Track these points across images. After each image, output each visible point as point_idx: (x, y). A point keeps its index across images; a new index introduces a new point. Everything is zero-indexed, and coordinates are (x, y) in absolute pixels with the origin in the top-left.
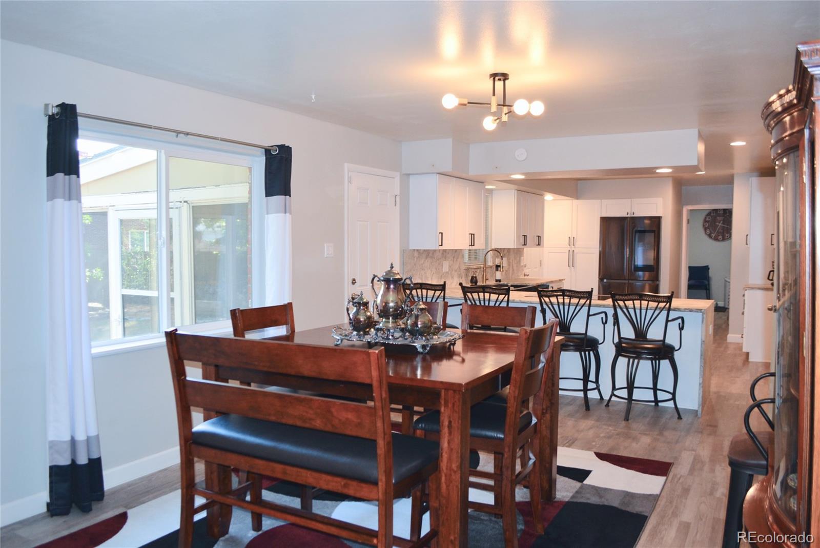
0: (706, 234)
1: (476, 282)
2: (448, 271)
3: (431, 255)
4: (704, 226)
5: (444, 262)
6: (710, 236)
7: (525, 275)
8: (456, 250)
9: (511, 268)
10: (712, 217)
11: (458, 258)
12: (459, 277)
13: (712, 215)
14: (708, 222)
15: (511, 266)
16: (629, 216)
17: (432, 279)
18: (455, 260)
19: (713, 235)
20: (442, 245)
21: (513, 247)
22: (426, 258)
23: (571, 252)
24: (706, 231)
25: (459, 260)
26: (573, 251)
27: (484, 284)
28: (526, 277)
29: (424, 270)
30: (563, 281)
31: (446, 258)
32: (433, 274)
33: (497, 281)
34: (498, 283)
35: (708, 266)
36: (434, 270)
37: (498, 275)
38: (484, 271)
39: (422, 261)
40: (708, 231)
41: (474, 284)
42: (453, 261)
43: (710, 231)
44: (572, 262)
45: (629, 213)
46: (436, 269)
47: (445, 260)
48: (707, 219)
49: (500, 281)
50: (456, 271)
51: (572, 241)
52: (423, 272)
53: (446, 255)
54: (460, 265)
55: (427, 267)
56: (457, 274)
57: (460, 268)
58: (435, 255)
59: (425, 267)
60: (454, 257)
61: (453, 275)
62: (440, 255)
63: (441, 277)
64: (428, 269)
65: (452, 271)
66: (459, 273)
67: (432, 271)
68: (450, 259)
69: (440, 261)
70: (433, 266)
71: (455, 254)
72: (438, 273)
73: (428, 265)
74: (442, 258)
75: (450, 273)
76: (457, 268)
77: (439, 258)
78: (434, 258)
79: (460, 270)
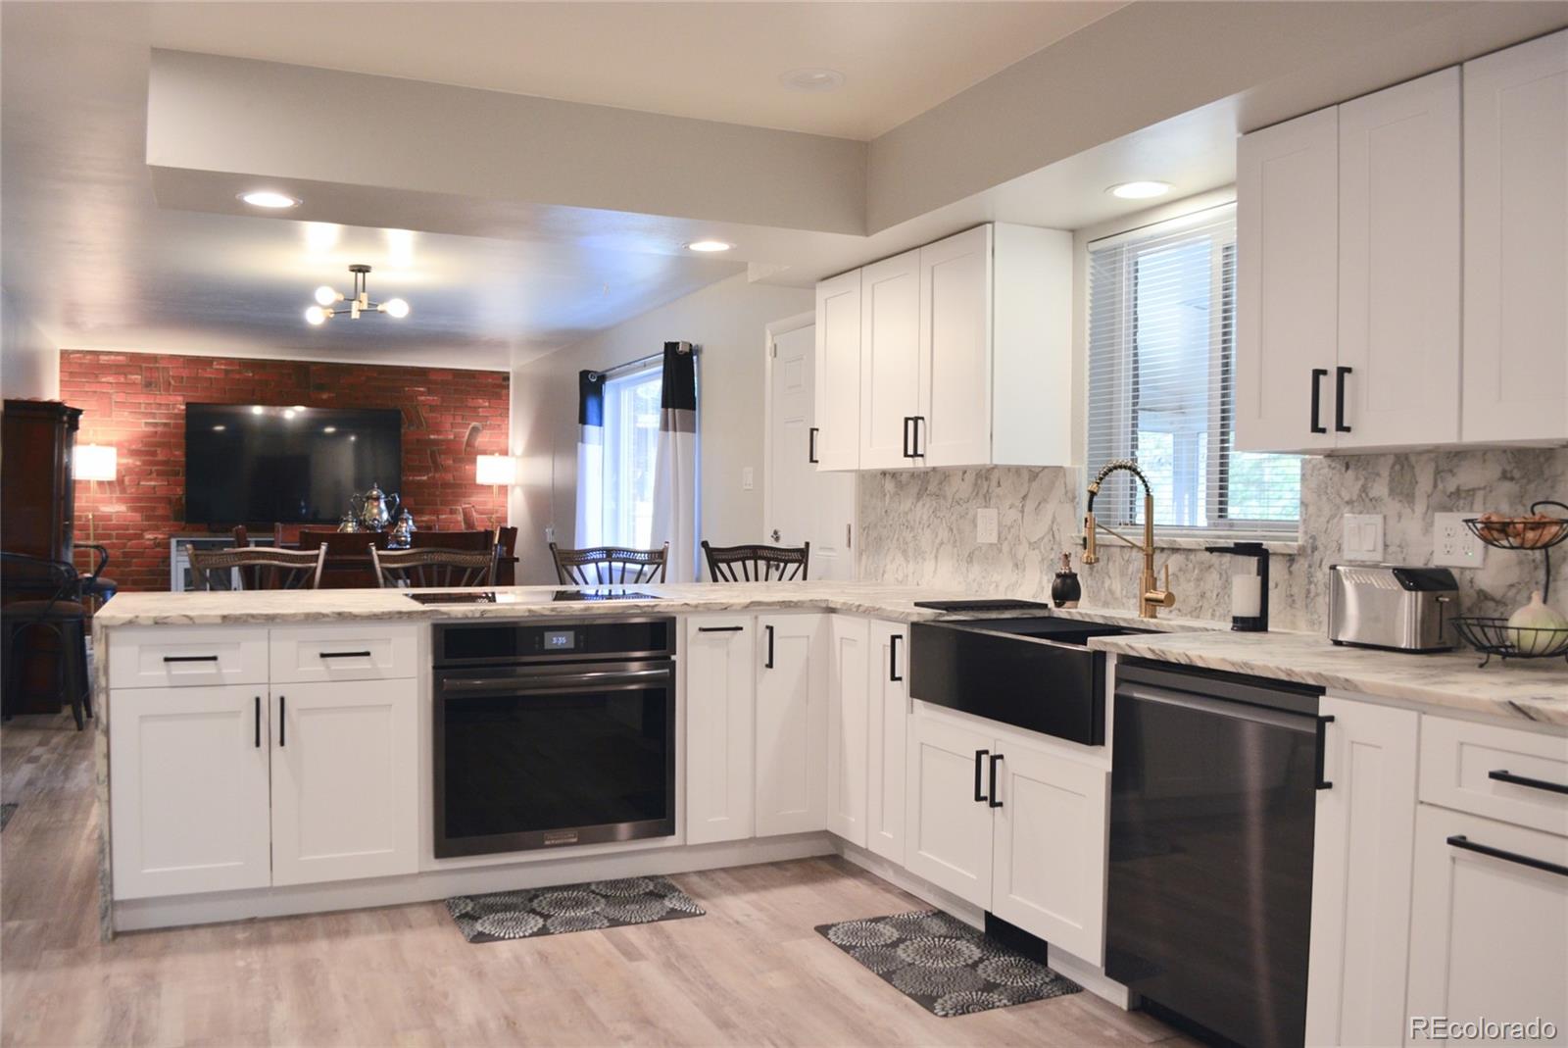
2: (994, 539)
3: (932, 488)
5: (980, 513)
8: (1034, 473)
11: (1045, 500)
17: (936, 557)
18: (1030, 505)
22: (919, 497)
25: (1050, 508)
29: (912, 529)
31: (987, 500)
32: (942, 543)
36: (944, 534)
39: (907, 504)
42: (1022, 512)
46: (951, 530)
47: (986, 507)
50: (1033, 545)
52: (909, 536)
53: (990, 491)
54: (1055, 528)
55: (920, 523)
56: (1043, 560)
57: (1053, 535)
58: (946, 488)
59: (915, 521)
60: (1024, 498)
61: (1020, 556)
62: (964, 488)
63: (970, 558)
64: (923, 529)
65: (1015, 545)
66: (1052, 556)
67: (936, 536)
68: (1008, 503)
69: (964, 506)
70: (939, 520)
71: (1029, 487)
72: (958, 544)
73: (925, 517)
74: (974, 499)
75: (1005, 548)
76: (1041, 536)
77: (961, 499)
78: (945, 498)
79: (1055, 547)
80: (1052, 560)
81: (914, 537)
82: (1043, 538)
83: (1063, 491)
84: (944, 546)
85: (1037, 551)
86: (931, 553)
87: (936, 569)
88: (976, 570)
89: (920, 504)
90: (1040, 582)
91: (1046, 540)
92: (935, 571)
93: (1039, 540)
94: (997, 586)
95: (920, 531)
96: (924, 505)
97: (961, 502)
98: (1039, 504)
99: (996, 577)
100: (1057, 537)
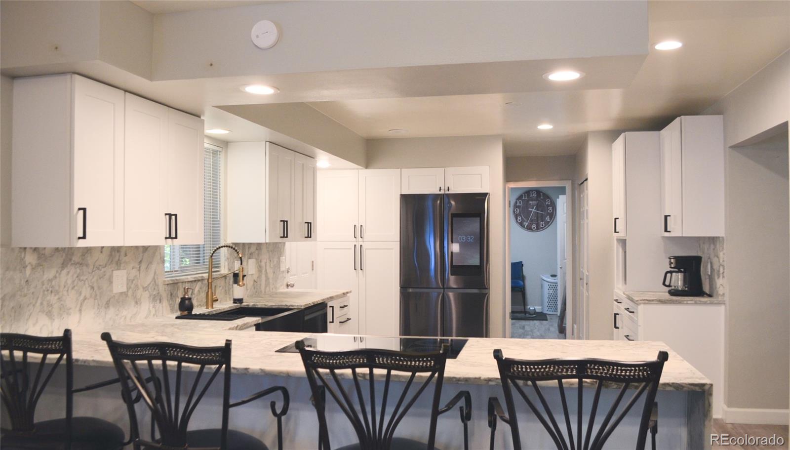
0: (517, 221)
1: (191, 308)
2: (125, 289)
3: (76, 258)
4: (514, 212)
5: (116, 273)
6: (521, 224)
7: (288, 286)
9: (263, 277)
10: (523, 200)
11: (151, 263)
12: (154, 300)
13: (524, 198)
14: (519, 207)
15: (263, 271)
16: (442, 192)
17: (80, 310)
18: (143, 266)
19: (526, 224)
20: (84, 237)
21: (264, 242)
22: (64, 265)
23: (358, 248)
24: (517, 219)
25: (154, 266)
26: (361, 246)
27: (210, 310)
28: (290, 289)
29: (57, 292)
30: (348, 295)
31: (118, 265)
32: (85, 299)
33: (235, 301)
34: (238, 305)
35: (521, 262)
36: (86, 291)
37: (238, 292)
38: (209, 285)
39: (51, 273)
40: (519, 218)
41: (186, 313)
42: (139, 270)
43: (522, 219)
44: (359, 264)
45: (443, 188)
46: (92, 288)
47: (118, 269)
48: (518, 204)
49: (240, 301)
50: (145, 289)
51: (359, 231)
52: (53, 299)
53: (120, 259)
54: (156, 277)
55: (65, 287)
56: (150, 296)
57: (155, 282)
58: (89, 258)
59: (59, 286)
60: (140, 262)
61: (138, 297)
62: (103, 258)
63: (108, 305)
64: (67, 291)
65: (135, 290)
66: (154, 293)
67: (80, 294)
68: (132, 265)
69: (103, 270)
70: (83, 282)
71: (143, 256)
72: (98, 297)
73: (69, 282)
74: (109, 265)
75: (130, 293)
76: (149, 283)
77: (100, 266)
78: (87, 265)
79: (156, 288)
80: (155, 295)
81: (59, 299)
82: (150, 284)
83: (159, 257)
84: (86, 301)
85: (147, 291)
86: (76, 307)
87: (80, 319)
88: (112, 311)
89: (64, 272)
90: (149, 309)
91: (151, 285)
92: (79, 322)
93: (148, 285)
94: (125, 318)
95: (65, 293)
96: (68, 272)
97: (100, 268)
98: (148, 265)
99: (125, 313)
100: (157, 282)
